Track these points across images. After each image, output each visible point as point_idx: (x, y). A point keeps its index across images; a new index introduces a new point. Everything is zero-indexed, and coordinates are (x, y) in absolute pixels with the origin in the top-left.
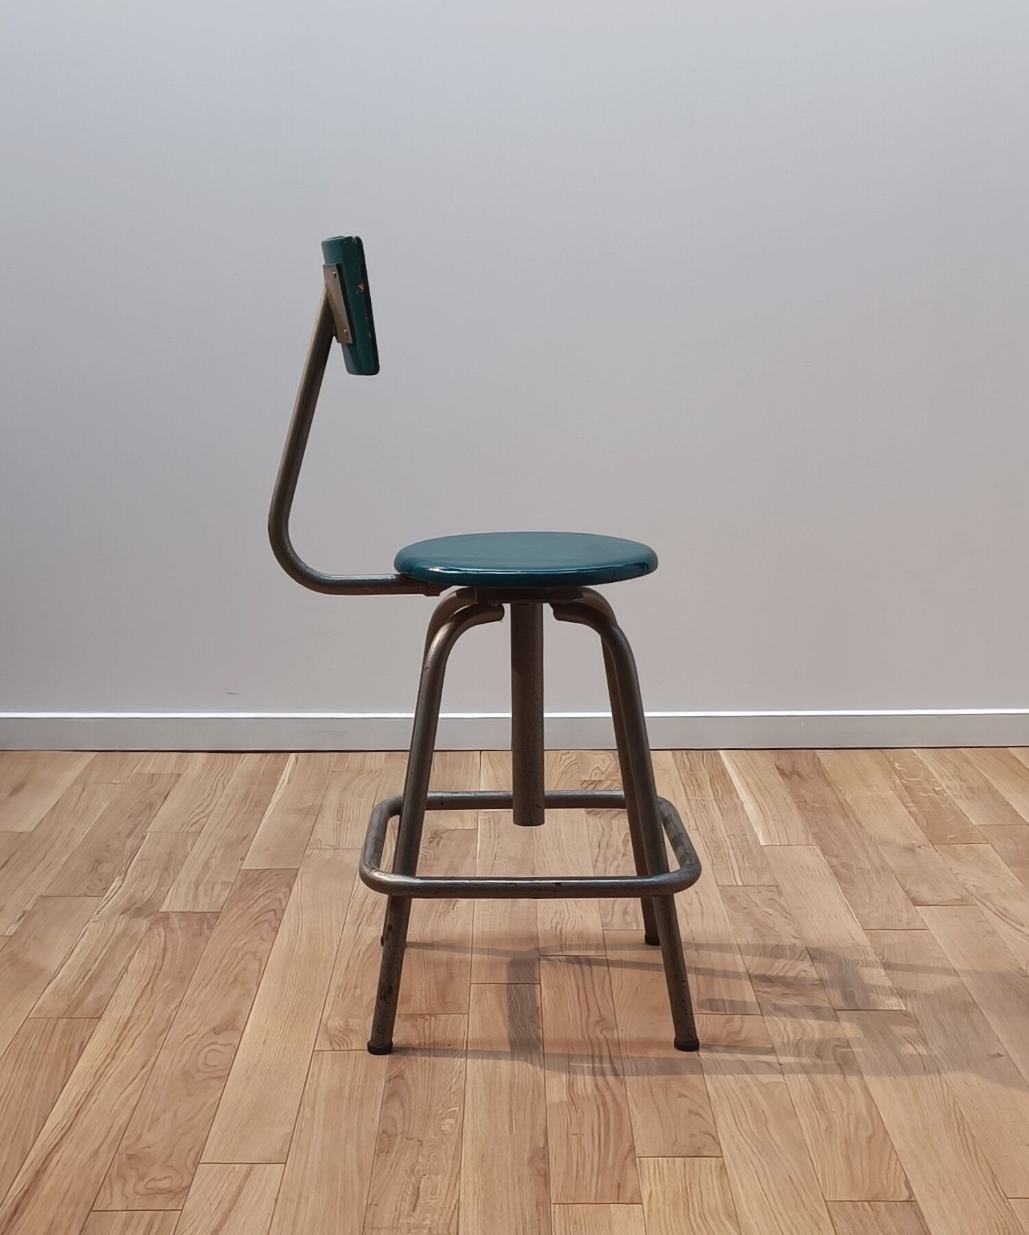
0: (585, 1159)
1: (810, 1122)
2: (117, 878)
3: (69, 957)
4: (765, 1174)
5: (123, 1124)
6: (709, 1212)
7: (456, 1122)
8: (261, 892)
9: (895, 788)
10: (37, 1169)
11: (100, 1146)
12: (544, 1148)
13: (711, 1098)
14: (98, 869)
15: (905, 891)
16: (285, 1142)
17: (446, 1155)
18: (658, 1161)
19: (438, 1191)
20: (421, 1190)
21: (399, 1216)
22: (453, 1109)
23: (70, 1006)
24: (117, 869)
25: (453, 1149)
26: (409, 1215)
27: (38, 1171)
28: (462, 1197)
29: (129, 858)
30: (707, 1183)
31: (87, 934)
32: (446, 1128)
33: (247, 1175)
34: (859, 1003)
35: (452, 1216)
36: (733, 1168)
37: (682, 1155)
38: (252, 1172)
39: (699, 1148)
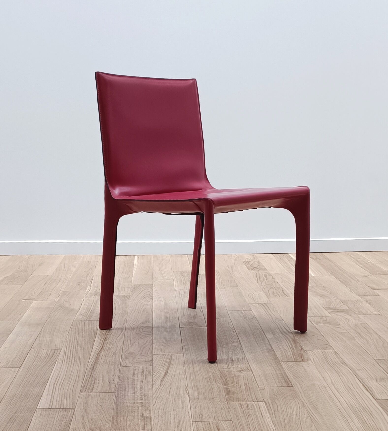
0: (286, 351)
1: (361, 342)
2: (88, 287)
3: (81, 306)
4: (351, 354)
5: (121, 345)
6: (335, 363)
7: (238, 343)
8: (142, 290)
9: (354, 261)
10: (96, 357)
11: (116, 351)
12: (271, 349)
13: (324, 336)
14: (80, 284)
15: (369, 286)
16: (180, 349)
17: (238, 351)
18: (312, 351)
19: (239, 359)
20: (233, 359)
21: (229, 365)
22: (235, 340)
23: (87, 318)
24: (87, 284)
25: (240, 349)
26: (232, 365)
27: (97, 358)
28: (248, 361)
29: (90, 282)
30: (332, 356)
31: (84, 300)
32: (235, 345)
33: (171, 357)
34: (365, 313)
35: (247, 365)
36: (339, 353)
37: (320, 349)
38: (172, 357)
39: (325, 348)
